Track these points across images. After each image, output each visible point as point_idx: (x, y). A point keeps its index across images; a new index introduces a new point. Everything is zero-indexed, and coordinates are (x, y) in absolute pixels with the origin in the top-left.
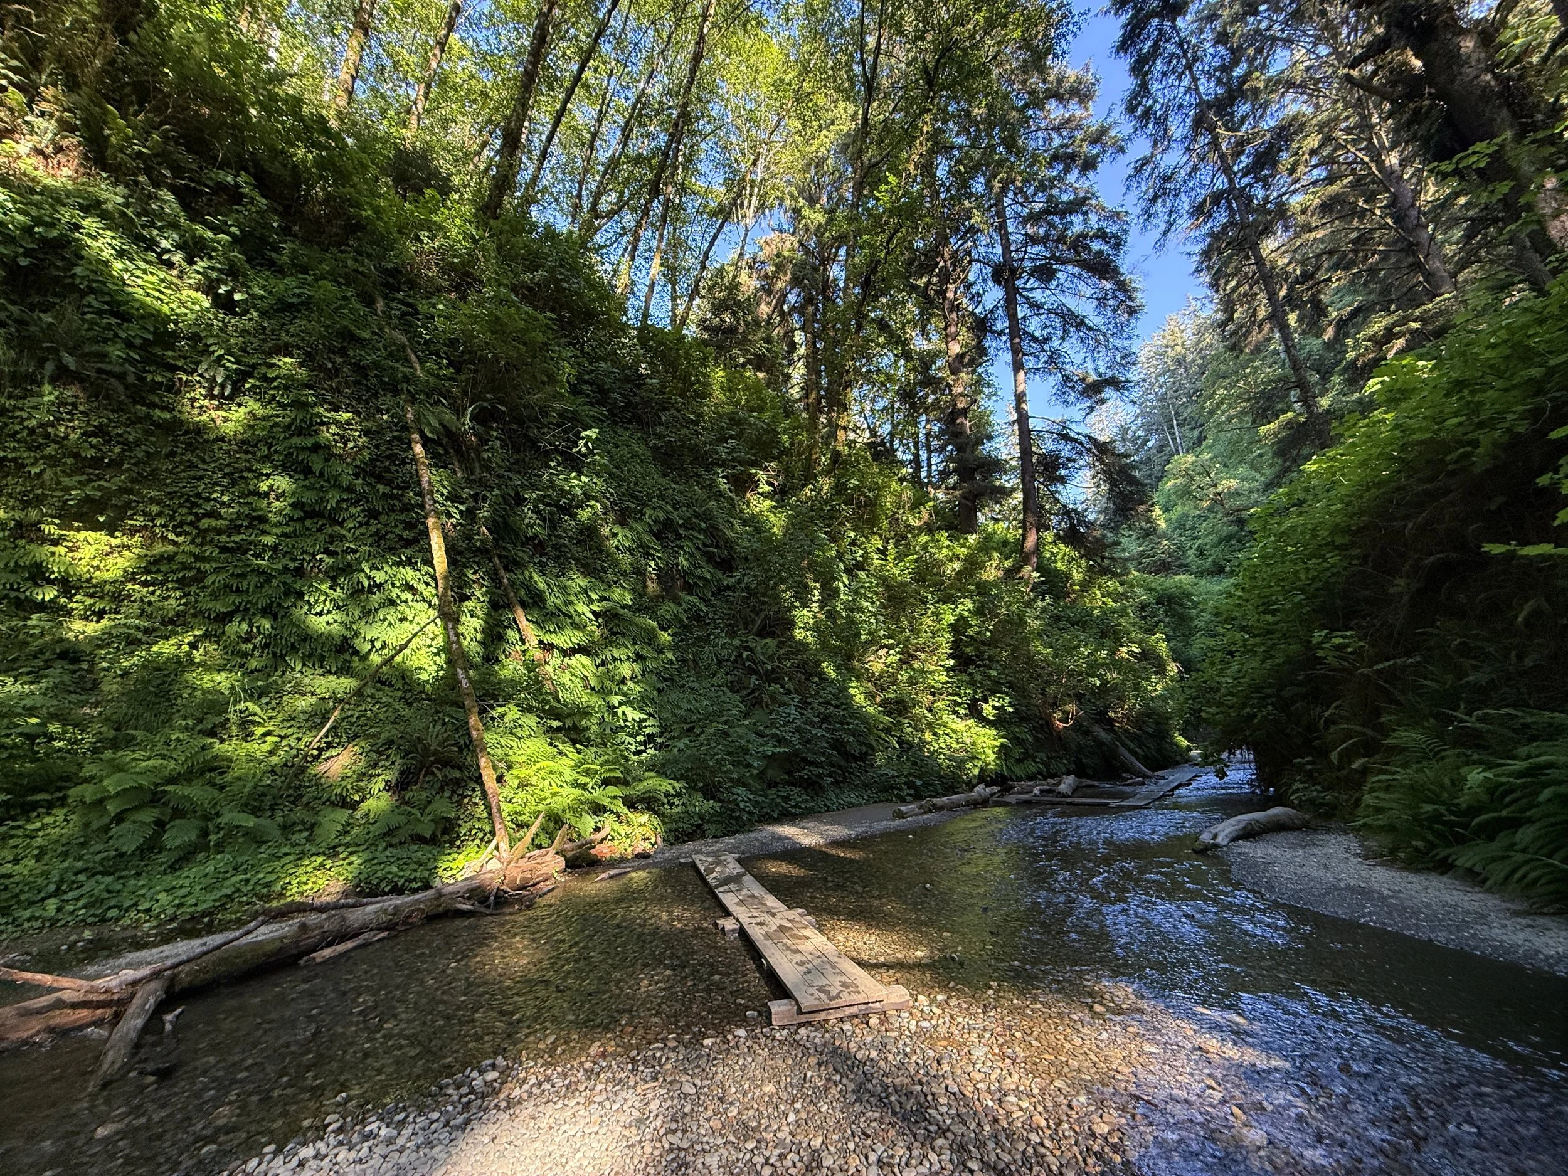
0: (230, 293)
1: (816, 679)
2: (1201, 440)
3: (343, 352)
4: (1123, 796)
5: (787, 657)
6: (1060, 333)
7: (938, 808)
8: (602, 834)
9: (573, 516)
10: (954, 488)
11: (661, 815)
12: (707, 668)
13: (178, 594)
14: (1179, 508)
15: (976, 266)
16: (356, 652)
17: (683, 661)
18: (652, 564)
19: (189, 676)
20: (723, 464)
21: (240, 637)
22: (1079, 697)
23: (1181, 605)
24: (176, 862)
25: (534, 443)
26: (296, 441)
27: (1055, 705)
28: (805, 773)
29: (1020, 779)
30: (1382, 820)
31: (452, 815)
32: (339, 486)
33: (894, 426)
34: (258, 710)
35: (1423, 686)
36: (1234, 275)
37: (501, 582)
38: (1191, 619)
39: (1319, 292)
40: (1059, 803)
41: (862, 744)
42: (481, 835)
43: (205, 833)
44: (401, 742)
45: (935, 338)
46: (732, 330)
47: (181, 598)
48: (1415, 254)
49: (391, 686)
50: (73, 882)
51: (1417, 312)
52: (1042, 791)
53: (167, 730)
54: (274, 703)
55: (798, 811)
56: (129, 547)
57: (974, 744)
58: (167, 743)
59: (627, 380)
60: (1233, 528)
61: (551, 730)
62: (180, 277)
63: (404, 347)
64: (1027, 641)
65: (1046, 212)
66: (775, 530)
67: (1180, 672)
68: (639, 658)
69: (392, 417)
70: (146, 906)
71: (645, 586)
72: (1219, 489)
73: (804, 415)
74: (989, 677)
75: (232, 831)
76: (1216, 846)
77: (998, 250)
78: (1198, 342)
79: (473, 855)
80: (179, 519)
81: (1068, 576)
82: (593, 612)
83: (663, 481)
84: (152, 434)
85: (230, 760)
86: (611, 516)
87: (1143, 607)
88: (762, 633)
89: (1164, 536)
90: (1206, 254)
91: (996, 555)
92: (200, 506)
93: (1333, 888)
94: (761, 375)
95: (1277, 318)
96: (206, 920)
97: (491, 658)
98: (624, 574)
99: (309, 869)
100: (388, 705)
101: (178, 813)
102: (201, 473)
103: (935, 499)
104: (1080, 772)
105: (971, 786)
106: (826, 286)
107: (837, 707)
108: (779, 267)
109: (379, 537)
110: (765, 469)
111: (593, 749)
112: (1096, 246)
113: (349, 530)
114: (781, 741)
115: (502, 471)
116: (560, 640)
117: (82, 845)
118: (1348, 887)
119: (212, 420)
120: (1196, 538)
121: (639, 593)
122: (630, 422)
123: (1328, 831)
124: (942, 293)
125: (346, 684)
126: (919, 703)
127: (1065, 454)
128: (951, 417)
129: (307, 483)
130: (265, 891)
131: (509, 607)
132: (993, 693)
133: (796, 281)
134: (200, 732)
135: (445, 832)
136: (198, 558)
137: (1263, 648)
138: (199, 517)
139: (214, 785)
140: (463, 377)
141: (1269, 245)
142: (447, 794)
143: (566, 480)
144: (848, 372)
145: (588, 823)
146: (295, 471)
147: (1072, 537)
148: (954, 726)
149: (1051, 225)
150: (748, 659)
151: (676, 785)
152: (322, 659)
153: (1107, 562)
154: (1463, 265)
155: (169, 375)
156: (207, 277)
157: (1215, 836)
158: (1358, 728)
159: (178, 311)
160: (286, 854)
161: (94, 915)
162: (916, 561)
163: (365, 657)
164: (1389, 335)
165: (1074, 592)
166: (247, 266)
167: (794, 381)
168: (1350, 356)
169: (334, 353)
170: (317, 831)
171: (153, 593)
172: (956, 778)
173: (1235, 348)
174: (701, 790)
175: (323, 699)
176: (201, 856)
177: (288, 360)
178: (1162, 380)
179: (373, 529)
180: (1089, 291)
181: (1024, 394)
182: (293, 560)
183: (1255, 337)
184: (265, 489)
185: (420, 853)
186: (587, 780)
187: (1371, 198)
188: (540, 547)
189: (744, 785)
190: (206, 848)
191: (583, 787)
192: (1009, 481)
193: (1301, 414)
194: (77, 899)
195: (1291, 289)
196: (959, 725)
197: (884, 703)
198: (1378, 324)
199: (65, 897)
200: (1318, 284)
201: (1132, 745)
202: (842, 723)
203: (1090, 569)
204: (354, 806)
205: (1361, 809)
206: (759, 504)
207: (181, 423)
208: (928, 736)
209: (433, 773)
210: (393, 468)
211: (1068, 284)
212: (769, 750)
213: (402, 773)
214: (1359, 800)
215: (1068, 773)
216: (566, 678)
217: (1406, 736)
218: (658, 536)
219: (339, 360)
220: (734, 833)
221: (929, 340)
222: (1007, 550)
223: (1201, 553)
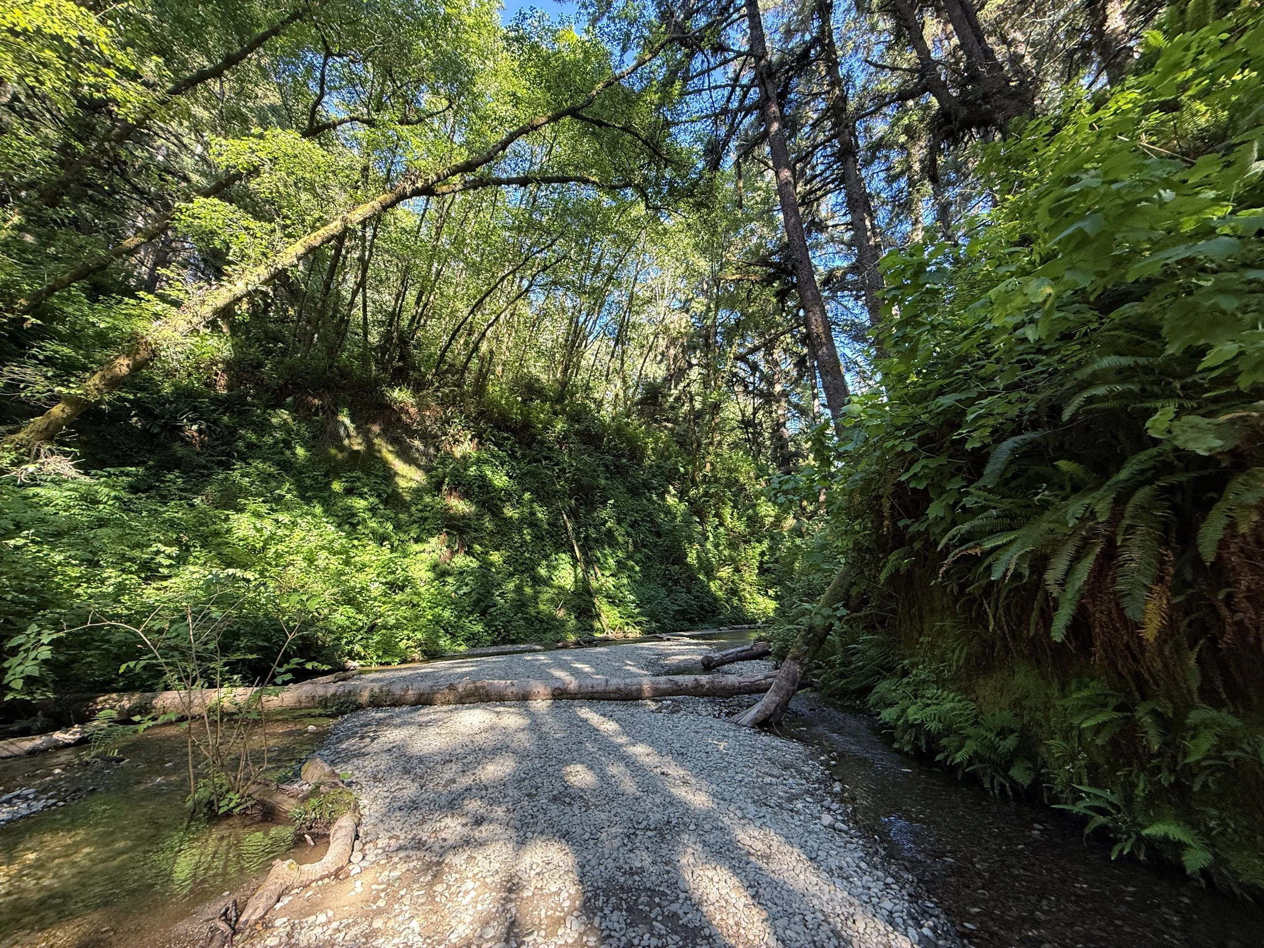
1: (697, 582)
5: (685, 571)
9: (605, 527)
12: (653, 578)
17: (644, 577)
18: (631, 539)
41: (714, 607)
57: (764, 607)
68: (630, 576)
71: (629, 549)
82: (614, 561)
83: (632, 502)
86: (616, 523)
88: (673, 564)
98: (622, 545)
107: (704, 592)
110: (673, 484)
111: (623, 608)
121: (627, 552)
132: (774, 586)
148: (758, 599)
150: (668, 574)
151: (647, 618)
197: (726, 590)
202: (706, 599)
208: (746, 604)
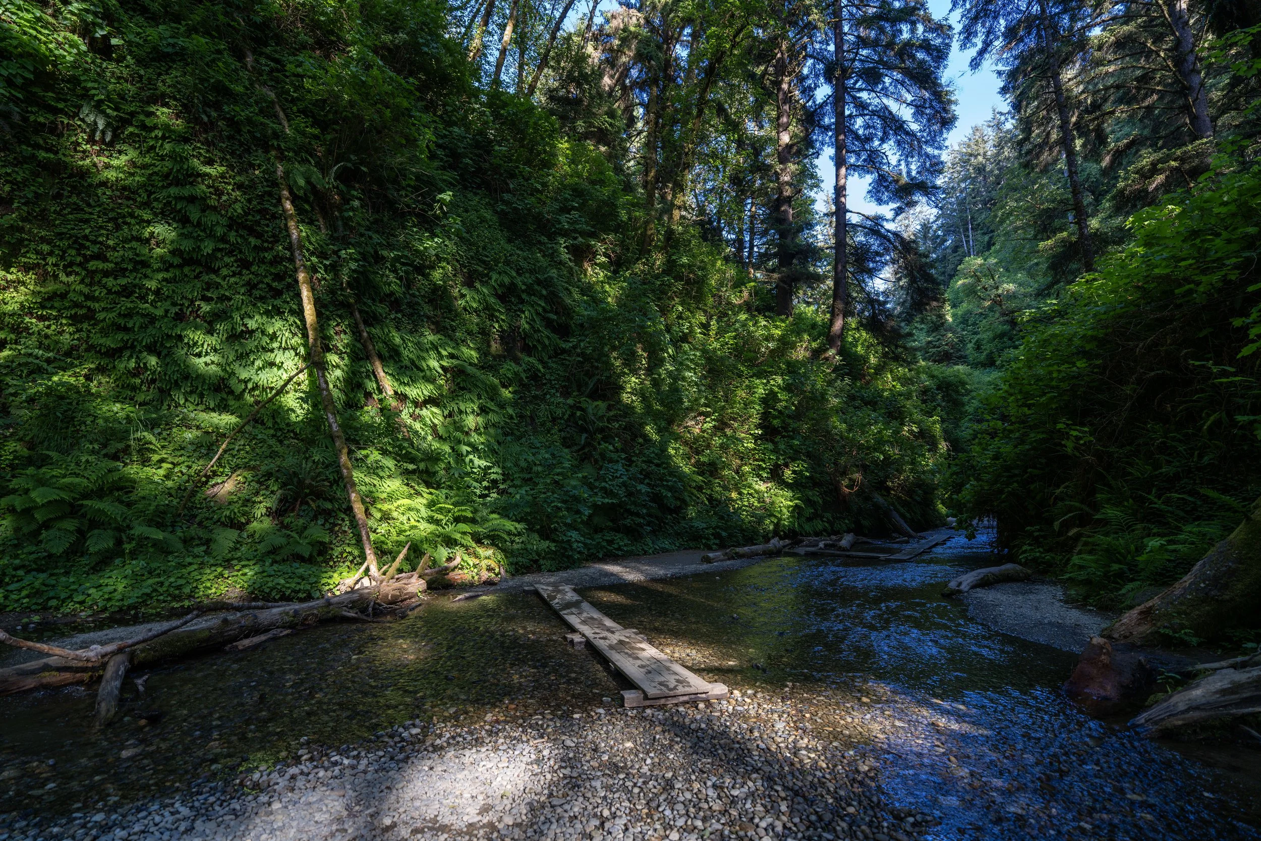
0: (106, 38)
1: (641, 440)
2: (990, 244)
3: (217, 106)
4: (891, 551)
5: (616, 418)
6: (880, 134)
7: (740, 556)
8: (455, 563)
9: (426, 276)
10: (773, 271)
11: (504, 550)
12: (543, 424)
13: (72, 329)
14: (965, 305)
15: (810, 62)
16: (231, 392)
17: (521, 416)
18: (496, 326)
19: (90, 406)
20: (565, 234)
21: (129, 371)
22: (864, 468)
23: (957, 392)
24: (97, 564)
25: (391, 204)
26: (173, 191)
27: (844, 474)
28: (628, 522)
29: (808, 535)
30: (1082, 575)
31: (327, 540)
32: (214, 236)
33: (721, 206)
34: (153, 440)
35: (1130, 474)
36: (1035, 98)
37: (361, 335)
38: (963, 405)
39: (1103, 123)
40: (839, 556)
41: (677, 499)
42: (351, 558)
43: (119, 542)
44: (279, 475)
45: (767, 126)
46: (578, 101)
47: (75, 333)
48: (1186, 96)
49: (263, 423)
50: (14, 576)
51: (1179, 152)
52: (826, 545)
53: (76, 452)
54: (165, 433)
55: (620, 553)
56: (24, 283)
57: (773, 503)
58: (78, 464)
59: (477, 145)
60: (1007, 327)
61: (406, 473)
62: (54, 16)
63: (273, 102)
64: (826, 417)
65: (878, 17)
66: (610, 299)
67: (948, 450)
68: (483, 410)
69: (263, 172)
70: (81, 598)
71: (489, 346)
72: (1000, 291)
73: (641, 190)
74: (791, 447)
75: (142, 541)
76: (960, 592)
77: (832, 48)
78: (998, 154)
79: (345, 574)
80: (69, 259)
81: (865, 359)
82: (442, 367)
83: (509, 247)
84: (38, 176)
85: (134, 482)
86: (460, 279)
87: (925, 391)
88: (594, 396)
89: (950, 329)
90: (1012, 75)
91: (806, 337)
92: (88, 248)
93: (1039, 623)
94: (603, 149)
95: (1065, 142)
96: (133, 612)
97: (352, 405)
98: (470, 333)
99: (211, 577)
100: (263, 441)
101: (94, 524)
102: (87, 216)
103: (755, 279)
104: (857, 530)
105: (767, 539)
106: (668, 64)
107: (657, 465)
108: (625, 41)
109: (251, 287)
110: (603, 241)
111: (444, 491)
112: (920, 55)
113: (224, 278)
114: (608, 493)
115: (362, 230)
116: (413, 392)
117: (16, 546)
118: (1050, 623)
119: (95, 165)
120: (976, 333)
121: (484, 352)
122: (479, 187)
123: (1043, 583)
124: (777, 84)
125: (227, 420)
126: (727, 466)
127: (875, 248)
128: (776, 204)
129: (185, 231)
130: (177, 592)
131: (368, 358)
132: (794, 460)
133: (640, 57)
134: (105, 455)
135: (320, 553)
136: (88, 297)
137: (1017, 434)
138: (87, 259)
139: (121, 502)
140: (329, 137)
141: (1069, 74)
142: (319, 522)
143: (420, 240)
144: (687, 154)
145: (443, 553)
146: (174, 219)
147: (874, 325)
148: (757, 487)
149: (882, 30)
150: (580, 418)
151: (517, 525)
152: (201, 396)
153: (900, 350)
154: (1223, 111)
155: (51, 117)
156: (83, 21)
157: (960, 584)
158: (1077, 504)
159: (56, 52)
160: (190, 564)
161: (36, 604)
162: (735, 338)
163: (240, 397)
164: (1154, 170)
165: (869, 374)
166: (121, 11)
167: (631, 155)
168: (1121, 184)
169: (209, 107)
170: (213, 546)
171: (48, 327)
172: (755, 532)
173: (1026, 165)
174: (538, 532)
175: (207, 433)
176: (117, 561)
177: (165, 110)
178: (963, 185)
179: (246, 278)
180: (909, 98)
181: (844, 188)
182: (174, 304)
183: (1045, 156)
184: (147, 235)
185: (302, 569)
186: (440, 517)
187: (1158, 39)
188: (395, 304)
189: (576, 529)
190: (121, 554)
191: (437, 522)
192: (823, 268)
193: (1073, 234)
194: (20, 590)
195: (1080, 117)
196: (762, 487)
197: (698, 464)
198: (1147, 158)
199: (10, 588)
200: (1103, 115)
201: (902, 510)
202: (661, 480)
203: (885, 355)
204: (241, 527)
205: (1069, 567)
206: (594, 274)
207: (65, 166)
208: (734, 495)
209: (307, 503)
210: (263, 222)
211: (891, 89)
212: (599, 500)
213: (281, 501)
214: (1069, 560)
215: (849, 531)
216: (417, 426)
217: (1111, 512)
218: (502, 298)
219: (214, 114)
220: (566, 568)
221: (761, 127)
222: (815, 333)
223: (978, 347)
